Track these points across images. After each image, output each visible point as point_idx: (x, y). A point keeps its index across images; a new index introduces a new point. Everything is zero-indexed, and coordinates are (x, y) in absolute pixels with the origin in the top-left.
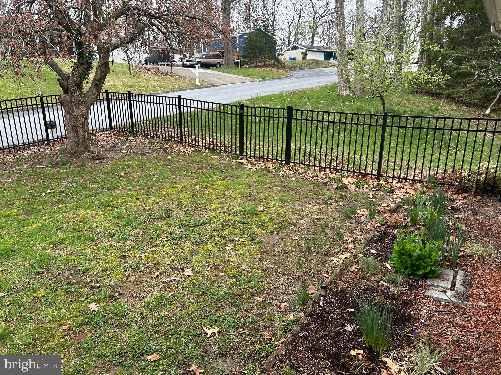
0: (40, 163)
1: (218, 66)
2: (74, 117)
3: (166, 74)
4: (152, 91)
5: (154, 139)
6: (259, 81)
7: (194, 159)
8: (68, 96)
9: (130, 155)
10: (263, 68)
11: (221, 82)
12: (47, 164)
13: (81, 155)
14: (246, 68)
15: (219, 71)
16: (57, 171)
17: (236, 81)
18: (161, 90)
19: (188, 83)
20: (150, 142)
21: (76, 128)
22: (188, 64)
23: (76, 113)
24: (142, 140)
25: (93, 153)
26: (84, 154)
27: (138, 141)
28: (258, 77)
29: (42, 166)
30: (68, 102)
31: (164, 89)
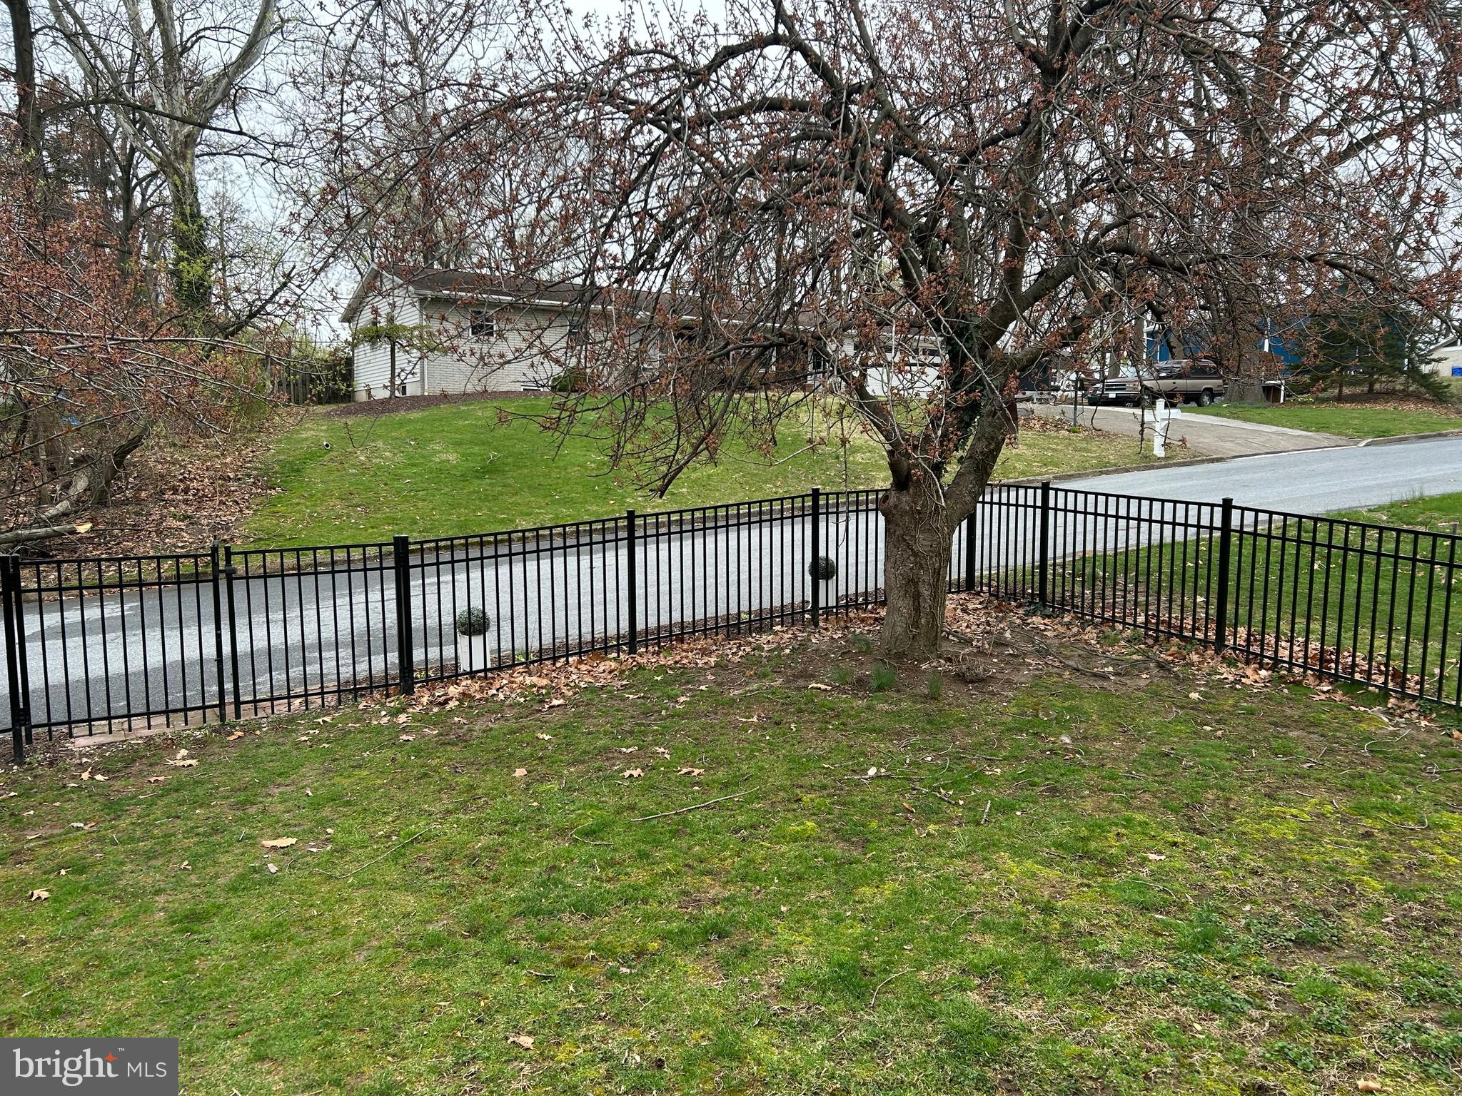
0: (812, 676)
1: (1206, 399)
2: (915, 554)
3: (1058, 426)
4: (1023, 473)
5: (1113, 628)
6: (1368, 445)
7: (1289, 712)
8: (906, 498)
9: (1060, 675)
10: (1366, 401)
11: (1228, 447)
12: (835, 680)
13: (920, 662)
14: (1303, 403)
15: (1217, 415)
16: (869, 708)
17: (1284, 444)
18: (1047, 473)
19: (1128, 452)
20: (1103, 638)
21: (916, 584)
22: (1112, 395)
23: (922, 542)
24: (1075, 630)
25: (950, 660)
26: (926, 659)
27: (1062, 629)
28: (1360, 433)
29: (823, 687)
30: (906, 512)
31: (1055, 470)
